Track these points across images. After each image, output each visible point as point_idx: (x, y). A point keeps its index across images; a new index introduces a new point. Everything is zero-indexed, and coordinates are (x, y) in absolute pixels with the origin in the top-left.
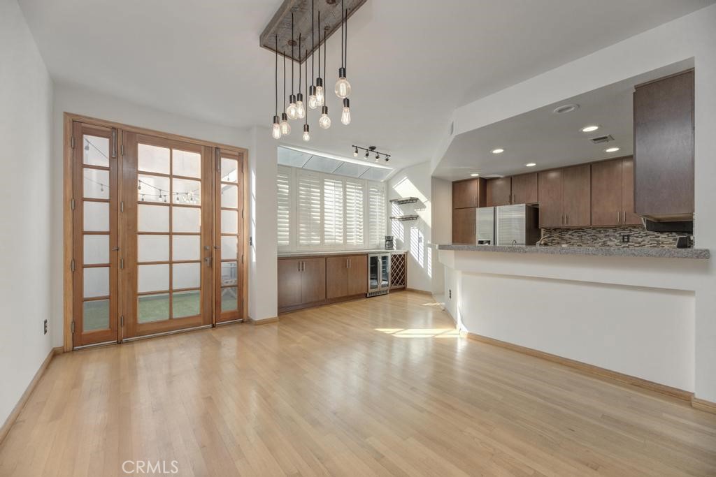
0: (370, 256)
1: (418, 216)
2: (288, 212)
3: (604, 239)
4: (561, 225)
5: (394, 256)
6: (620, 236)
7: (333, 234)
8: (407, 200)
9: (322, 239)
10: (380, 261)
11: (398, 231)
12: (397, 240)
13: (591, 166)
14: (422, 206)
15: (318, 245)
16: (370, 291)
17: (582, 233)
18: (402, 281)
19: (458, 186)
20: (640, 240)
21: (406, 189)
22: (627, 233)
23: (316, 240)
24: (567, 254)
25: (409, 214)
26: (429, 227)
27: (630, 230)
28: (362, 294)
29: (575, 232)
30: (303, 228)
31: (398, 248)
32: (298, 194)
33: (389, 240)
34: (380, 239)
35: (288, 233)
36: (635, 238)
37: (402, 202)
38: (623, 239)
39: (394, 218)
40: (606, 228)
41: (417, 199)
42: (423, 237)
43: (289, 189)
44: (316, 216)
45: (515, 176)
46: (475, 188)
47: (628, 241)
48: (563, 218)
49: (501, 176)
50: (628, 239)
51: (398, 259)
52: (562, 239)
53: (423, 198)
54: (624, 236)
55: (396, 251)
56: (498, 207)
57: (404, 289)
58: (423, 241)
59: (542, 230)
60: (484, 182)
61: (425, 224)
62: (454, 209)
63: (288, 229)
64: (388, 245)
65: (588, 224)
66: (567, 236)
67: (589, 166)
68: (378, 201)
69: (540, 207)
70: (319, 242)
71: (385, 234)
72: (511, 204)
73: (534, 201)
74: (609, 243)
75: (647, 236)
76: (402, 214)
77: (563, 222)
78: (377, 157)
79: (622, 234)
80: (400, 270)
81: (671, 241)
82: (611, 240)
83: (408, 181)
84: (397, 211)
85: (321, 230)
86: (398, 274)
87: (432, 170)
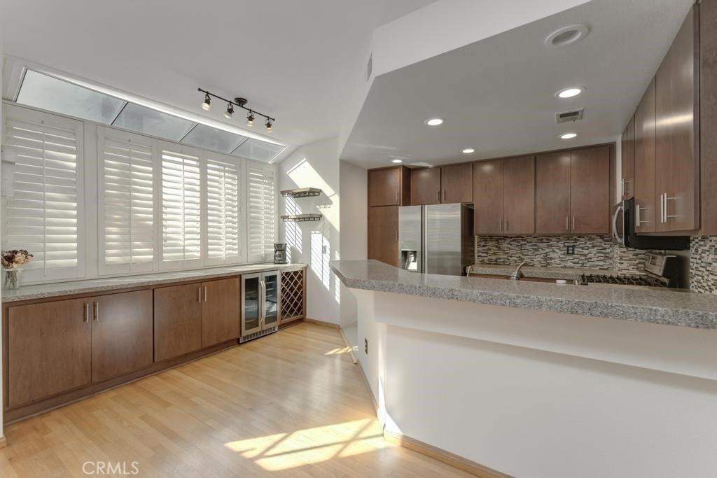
0: (244, 278)
1: (321, 216)
2: (75, 204)
3: (547, 250)
4: (500, 232)
5: (287, 274)
6: (565, 246)
7: (182, 243)
8: (305, 192)
9: (158, 252)
10: (263, 284)
11: (293, 235)
12: (292, 249)
13: (535, 158)
14: (327, 202)
15: (149, 263)
16: (245, 333)
17: (523, 243)
18: (298, 310)
19: (376, 176)
20: (586, 252)
21: (304, 175)
22: (571, 243)
23: (144, 254)
24: (606, 316)
25: (309, 212)
26: (337, 231)
27: (575, 240)
28: (232, 340)
29: (514, 241)
30: (113, 234)
31: (293, 262)
32: (99, 171)
33: (280, 248)
34: (266, 247)
35: (75, 245)
36: (580, 250)
37: (299, 195)
38: (568, 250)
39: (287, 217)
40: (548, 237)
41: (319, 192)
42: (328, 246)
43: (76, 161)
44: (144, 212)
45: (446, 166)
46: (396, 179)
47: (573, 253)
48: (503, 224)
49: (430, 166)
50: (573, 250)
51: (292, 278)
52: (499, 249)
53: (328, 190)
54: (568, 247)
55: (290, 266)
56: (426, 206)
57: (301, 320)
58: (328, 251)
59: (476, 237)
60: (409, 172)
61: (332, 227)
62: (370, 207)
63: (75, 236)
64: (280, 256)
65: (531, 231)
66: (505, 245)
67: (533, 157)
68: (263, 193)
69: (475, 208)
70: (151, 257)
71: (274, 240)
72: (441, 203)
73: (469, 200)
74: (552, 255)
75: (593, 247)
76: (300, 212)
77: (503, 228)
78: (251, 119)
79: (566, 244)
80: (296, 294)
81: (631, 257)
82: (554, 251)
83: (307, 164)
84: (292, 207)
85: (156, 236)
86: (292, 300)
87: (339, 151)
